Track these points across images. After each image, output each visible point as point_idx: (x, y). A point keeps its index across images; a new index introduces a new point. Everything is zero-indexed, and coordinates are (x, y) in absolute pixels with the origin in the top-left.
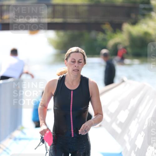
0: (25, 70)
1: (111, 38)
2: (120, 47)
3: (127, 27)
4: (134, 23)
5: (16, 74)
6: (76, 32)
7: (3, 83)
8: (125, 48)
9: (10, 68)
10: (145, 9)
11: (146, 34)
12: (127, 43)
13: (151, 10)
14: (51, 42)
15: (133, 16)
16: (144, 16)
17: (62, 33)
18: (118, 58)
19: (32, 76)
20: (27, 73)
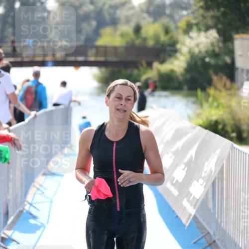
0: (74, 98)
1: (144, 73)
2: (150, 82)
3: (156, 65)
4: (162, 62)
5: (66, 102)
6: (116, 69)
7: (56, 110)
8: (155, 82)
9: (60, 98)
10: (171, 50)
11: (172, 71)
12: (156, 78)
13: (176, 51)
14: (95, 77)
15: (162, 56)
16: (170, 56)
17: (103, 69)
18: (149, 90)
19: (79, 103)
20: (75, 101)
